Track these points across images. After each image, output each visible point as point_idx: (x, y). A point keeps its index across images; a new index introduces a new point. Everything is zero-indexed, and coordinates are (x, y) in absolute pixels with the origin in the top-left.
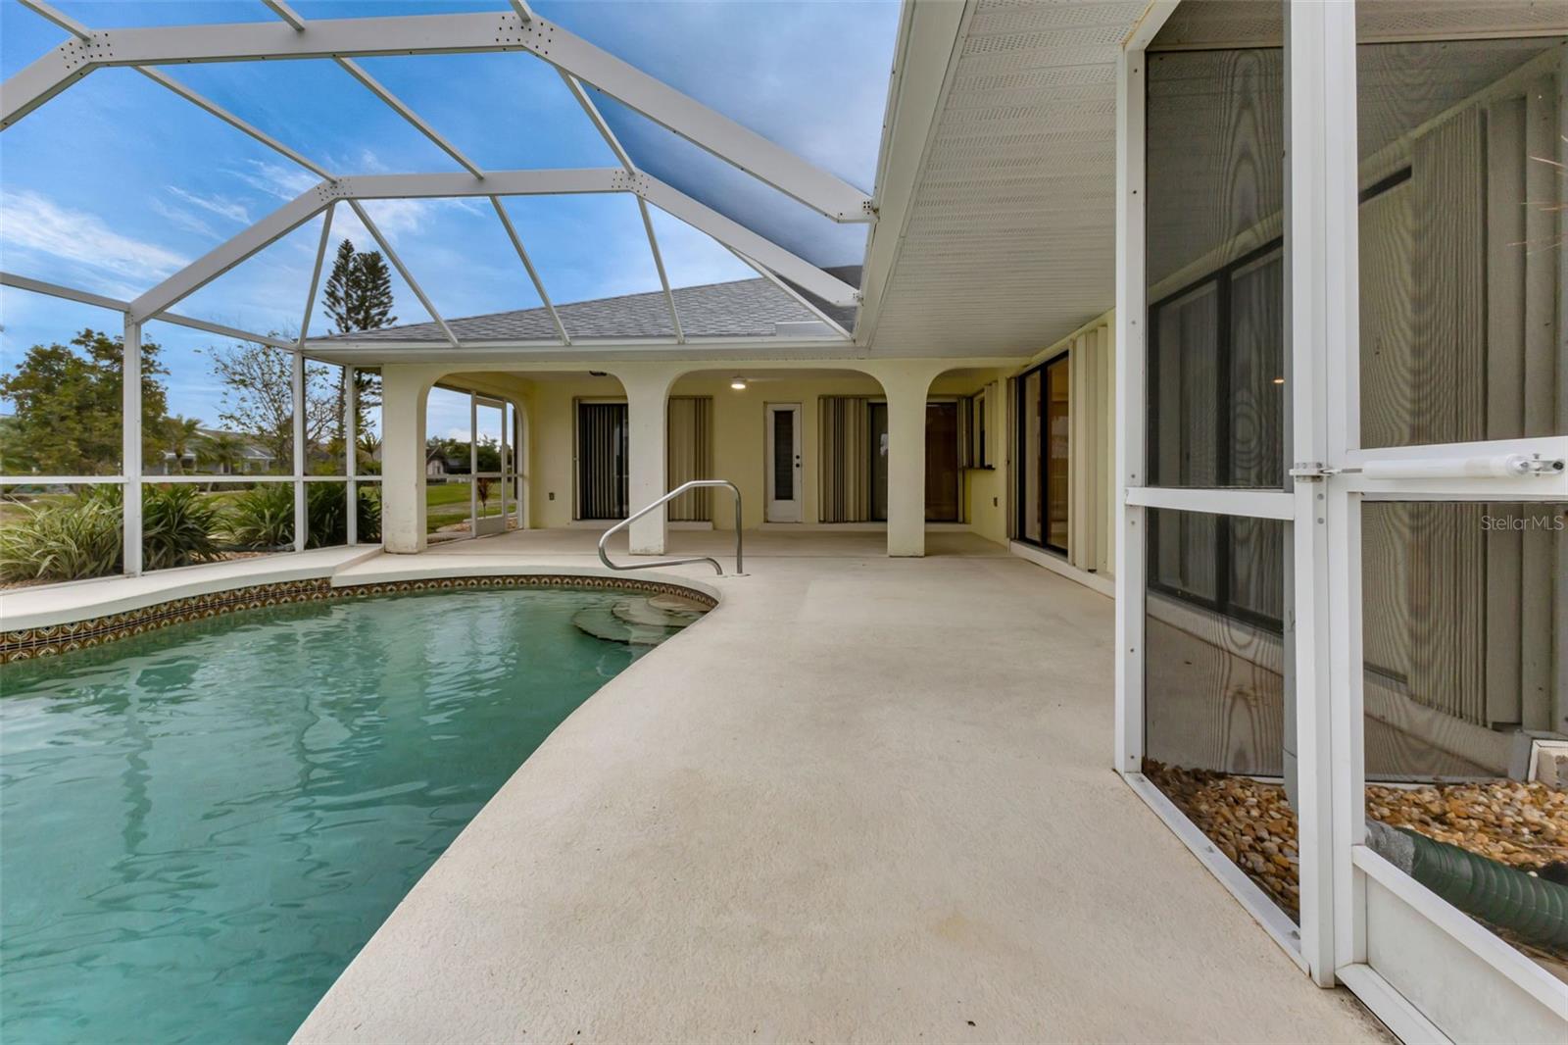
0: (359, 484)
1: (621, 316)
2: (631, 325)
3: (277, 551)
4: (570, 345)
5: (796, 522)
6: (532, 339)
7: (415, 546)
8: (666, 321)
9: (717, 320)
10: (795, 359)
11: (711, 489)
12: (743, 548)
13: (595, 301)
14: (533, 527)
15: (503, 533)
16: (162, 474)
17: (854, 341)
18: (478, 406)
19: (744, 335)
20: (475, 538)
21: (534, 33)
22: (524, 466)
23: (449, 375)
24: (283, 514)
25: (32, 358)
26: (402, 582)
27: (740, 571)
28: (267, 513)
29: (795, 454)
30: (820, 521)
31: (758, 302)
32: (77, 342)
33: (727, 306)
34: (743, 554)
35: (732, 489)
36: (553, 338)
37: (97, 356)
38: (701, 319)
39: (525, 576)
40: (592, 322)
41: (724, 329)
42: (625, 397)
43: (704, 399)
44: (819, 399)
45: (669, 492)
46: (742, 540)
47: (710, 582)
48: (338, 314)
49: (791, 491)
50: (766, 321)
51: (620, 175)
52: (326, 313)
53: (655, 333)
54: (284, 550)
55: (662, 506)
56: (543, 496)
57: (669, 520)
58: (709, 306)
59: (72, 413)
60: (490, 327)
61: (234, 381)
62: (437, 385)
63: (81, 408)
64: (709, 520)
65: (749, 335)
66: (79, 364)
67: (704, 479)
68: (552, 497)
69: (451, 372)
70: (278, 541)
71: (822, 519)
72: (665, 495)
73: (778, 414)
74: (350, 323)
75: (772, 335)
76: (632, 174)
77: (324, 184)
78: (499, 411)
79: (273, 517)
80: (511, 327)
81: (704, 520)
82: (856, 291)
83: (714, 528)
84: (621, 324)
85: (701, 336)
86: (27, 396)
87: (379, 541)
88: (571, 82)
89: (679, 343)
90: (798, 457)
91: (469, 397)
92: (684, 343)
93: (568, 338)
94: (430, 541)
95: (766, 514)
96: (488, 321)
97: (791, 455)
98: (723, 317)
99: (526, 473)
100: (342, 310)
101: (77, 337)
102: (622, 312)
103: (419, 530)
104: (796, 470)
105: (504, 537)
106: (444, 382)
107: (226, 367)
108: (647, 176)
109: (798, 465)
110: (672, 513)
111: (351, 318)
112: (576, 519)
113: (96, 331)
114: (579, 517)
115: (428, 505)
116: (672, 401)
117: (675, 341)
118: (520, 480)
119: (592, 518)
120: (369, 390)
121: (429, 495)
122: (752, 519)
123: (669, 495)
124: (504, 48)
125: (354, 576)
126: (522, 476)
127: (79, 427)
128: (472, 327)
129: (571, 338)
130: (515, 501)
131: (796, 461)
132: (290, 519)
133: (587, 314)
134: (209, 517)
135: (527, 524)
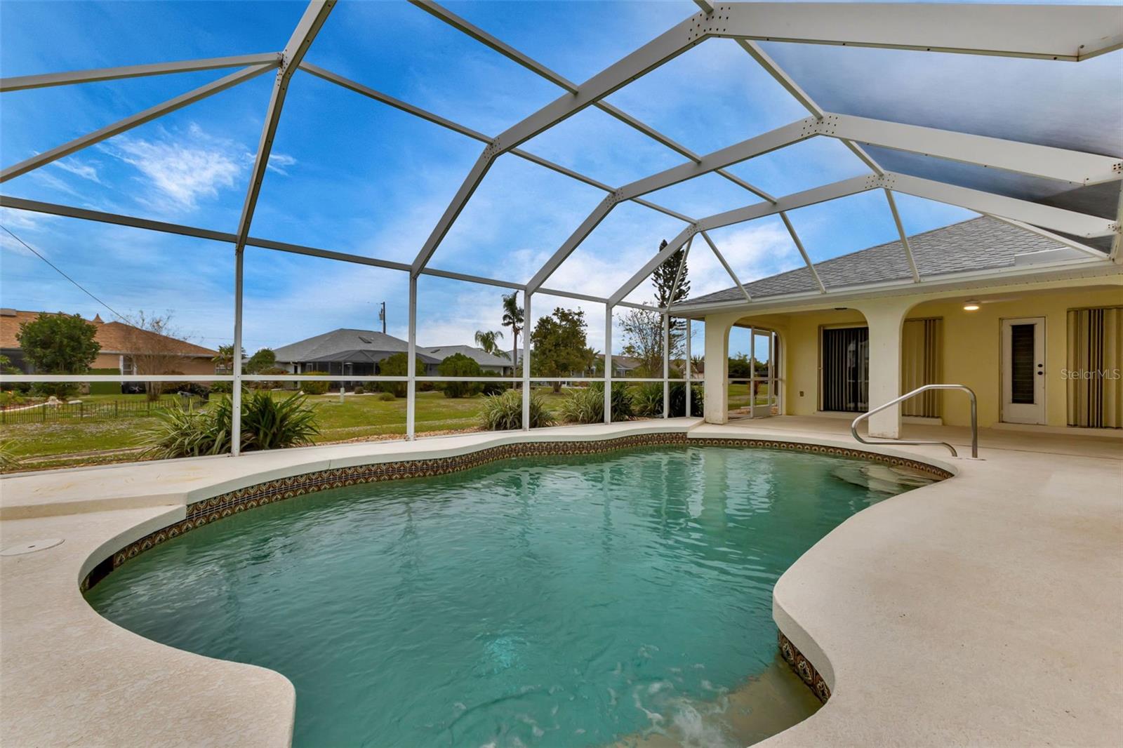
0: (692, 383)
1: (863, 267)
2: (872, 273)
3: (655, 418)
4: (825, 293)
5: (1038, 424)
6: (799, 292)
7: (721, 419)
8: (902, 265)
9: (951, 258)
10: (1037, 282)
11: (940, 391)
12: (978, 441)
13: (839, 258)
14: (789, 414)
15: (770, 416)
16: (581, 377)
17: (1113, 260)
18: (755, 336)
19: (980, 269)
20: (752, 418)
21: (825, 124)
22: (783, 373)
23: (742, 319)
24: (658, 398)
25: (539, 323)
26: (722, 439)
27: (975, 455)
28: (651, 398)
29: (1036, 363)
30: (1068, 425)
31: (994, 236)
32: (554, 314)
33: (960, 245)
34: (978, 445)
35: (968, 391)
36: (813, 290)
37: (561, 321)
38: (935, 261)
39: (793, 443)
40: (840, 274)
41: (958, 266)
42: (866, 322)
43: (934, 320)
44: (1068, 312)
45: (903, 395)
46: (975, 435)
47: (946, 461)
48: (659, 284)
49: (1033, 397)
50: (1003, 253)
51: (872, 178)
52: (653, 285)
53: (893, 277)
54: (658, 417)
55: (897, 405)
56: (796, 394)
57: (903, 415)
58: (941, 248)
59: (553, 348)
60: (768, 287)
61: (627, 330)
62: (735, 325)
63: (557, 345)
64: (938, 417)
65: (985, 268)
66: (555, 324)
67: (933, 383)
68: (802, 394)
69: (741, 317)
70: (655, 413)
71: (1072, 422)
72: (899, 396)
73: (1016, 329)
74: (665, 288)
75: (1010, 265)
76: (881, 175)
77: (690, 226)
78: (768, 338)
79: (653, 400)
80: (782, 285)
81: (933, 417)
82: (1112, 222)
83: (944, 424)
84: (863, 273)
85: (935, 274)
86: (538, 341)
87: (702, 415)
88: (852, 145)
89: (916, 283)
90: (1040, 366)
91: (750, 330)
92: (920, 282)
93: (824, 288)
94: (729, 418)
95: (1001, 415)
96: (766, 283)
97: (1032, 363)
98: (957, 256)
99: (784, 378)
100: (661, 282)
101: (554, 312)
102: (862, 263)
103: (723, 411)
104: (1037, 379)
105: (769, 419)
106: (740, 322)
107: (624, 322)
108: (893, 174)
109: (1040, 373)
110: (906, 410)
111: (665, 285)
112: (820, 411)
113: (561, 308)
114: (822, 409)
115: (729, 396)
116: (908, 322)
117: (912, 281)
118: (780, 383)
119: (831, 410)
120: (675, 327)
121: (730, 391)
122: (988, 417)
123: (902, 397)
124: (806, 138)
125: (697, 433)
126: (781, 380)
127: (556, 354)
128: (757, 288)
129: (826, 288)
130: (775, 397)
131: (1037, 369)
132: (661, 400)
133: (834, 269)
134: (631, 399)
135: (784, 412)
